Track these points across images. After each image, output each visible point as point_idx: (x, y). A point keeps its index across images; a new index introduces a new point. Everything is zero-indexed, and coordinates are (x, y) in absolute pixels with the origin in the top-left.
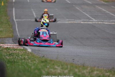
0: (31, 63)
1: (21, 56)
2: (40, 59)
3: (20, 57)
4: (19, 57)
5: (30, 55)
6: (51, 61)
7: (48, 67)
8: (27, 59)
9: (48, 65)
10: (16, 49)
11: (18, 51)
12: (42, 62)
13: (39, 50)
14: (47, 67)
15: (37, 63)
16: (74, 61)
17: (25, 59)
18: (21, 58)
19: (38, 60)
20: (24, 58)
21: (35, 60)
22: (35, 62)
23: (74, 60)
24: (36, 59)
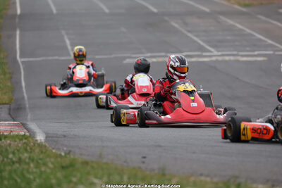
0: (34, 170)
1: (13, 153)
2: (59, 159)
3: (11, 156)
4: (7, 158)
5: (37, 150)
6: (86, 163)
7: (74, 180)
8: (27, 160)
9: (75, 176)
10: (6, 137)
11: (8, 142)
12: (63, 167)
13: (65, 136)
14: (71, 182)
15: (48, 171)
16: (144, 162)
17: (20, 161)
18: (11, 159)
19: (52, 163)
20: (20, 159)
21: (45, 164)
22: (43, 169)
23: (144, 157)
24: (48, 159)
